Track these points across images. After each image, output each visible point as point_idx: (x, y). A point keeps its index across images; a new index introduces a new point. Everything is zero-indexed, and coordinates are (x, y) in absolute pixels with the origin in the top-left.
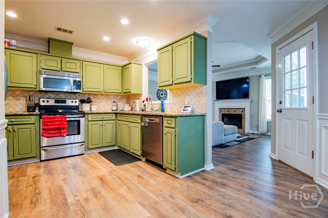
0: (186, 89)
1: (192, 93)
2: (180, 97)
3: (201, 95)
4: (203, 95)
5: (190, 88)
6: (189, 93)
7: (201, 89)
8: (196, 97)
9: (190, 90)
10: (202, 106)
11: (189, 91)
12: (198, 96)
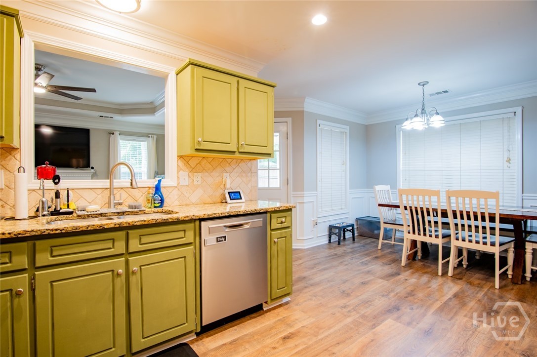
0: (221, 160)
1: (234, 169)
2: (207, 174)
3: (250, 174)
4: (253, 174)
5: (231, 160)
6: (228, 169)
7: (249, 164)
8: (242, 176)
9: (230, 164)
10: (251, 191)
11: (227, 165)
12: (244, 174)
